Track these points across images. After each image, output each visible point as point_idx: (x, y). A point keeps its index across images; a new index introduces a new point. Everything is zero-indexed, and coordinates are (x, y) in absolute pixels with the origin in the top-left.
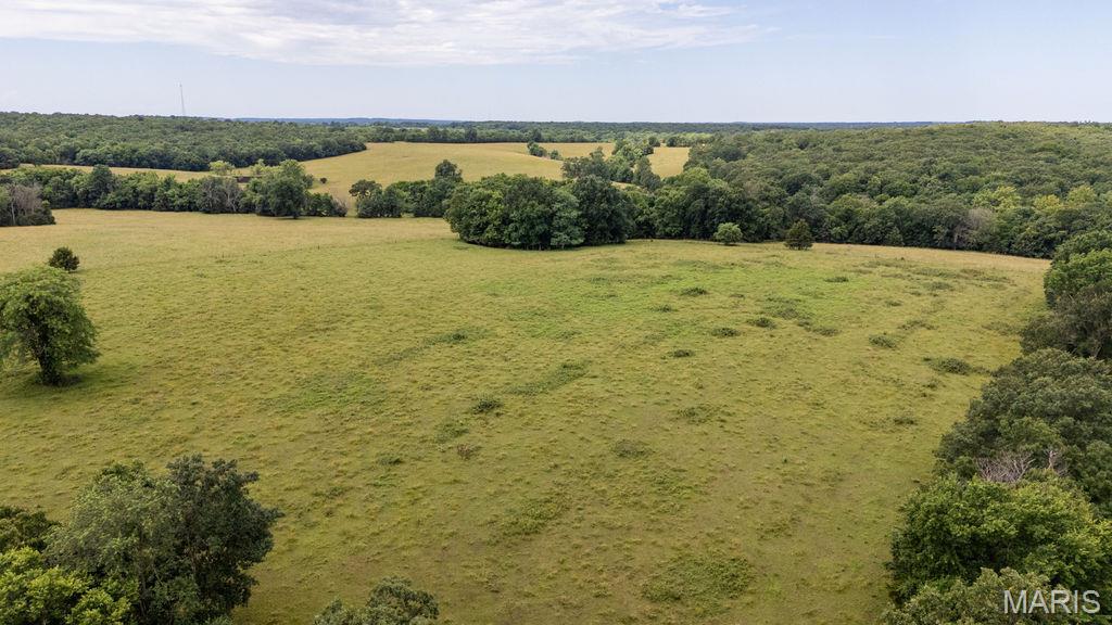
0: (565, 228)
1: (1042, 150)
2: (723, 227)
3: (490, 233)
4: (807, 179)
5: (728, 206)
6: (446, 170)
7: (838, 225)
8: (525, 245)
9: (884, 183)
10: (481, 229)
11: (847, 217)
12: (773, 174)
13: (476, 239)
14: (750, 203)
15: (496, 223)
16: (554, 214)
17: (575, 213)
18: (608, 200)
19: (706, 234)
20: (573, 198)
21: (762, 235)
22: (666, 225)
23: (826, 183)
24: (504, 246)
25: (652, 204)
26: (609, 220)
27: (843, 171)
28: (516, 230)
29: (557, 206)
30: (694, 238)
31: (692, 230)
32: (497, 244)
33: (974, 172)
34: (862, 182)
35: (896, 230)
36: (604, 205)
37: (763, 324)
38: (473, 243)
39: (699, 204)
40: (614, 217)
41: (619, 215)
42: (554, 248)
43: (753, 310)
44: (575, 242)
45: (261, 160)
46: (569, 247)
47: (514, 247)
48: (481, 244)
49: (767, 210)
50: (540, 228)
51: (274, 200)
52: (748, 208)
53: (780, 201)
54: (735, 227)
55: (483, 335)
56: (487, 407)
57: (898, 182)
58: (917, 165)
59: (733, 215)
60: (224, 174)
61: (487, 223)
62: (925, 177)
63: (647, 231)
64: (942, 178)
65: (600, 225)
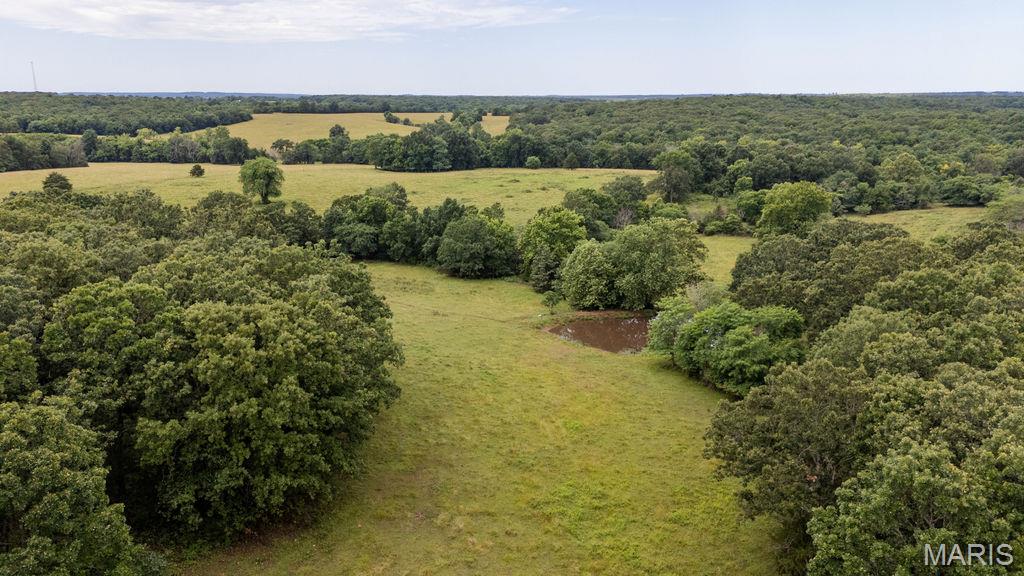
0: (441, 159)
1: (739, 114)
2: (530, 159)
3: (396, 163)
4: (587, 135)
5: (533, 147)
6: (337, 131)
7: (597, 158)
8: (418, 169)
9: (633, 136)
10: (390, 162)
11: (602, 154)
12: (566, 132)
13: (387, 167)
14: (545, 145)
15: (400, 157)
16: (434, 151)
17: (446, 151)
18: (464, 144)
19: (521, 165)
20: (445, 142)
21: (553, 164)
22: (497, 160)
24: (405, 171)
25: (488, 148)
26: (465, 155)
27: (610, 129)
28: (412, 161)
29: (434, 147)
31: (513, 162)
32: (400, 169)
33: (689, 128)
34: (621, 136)
35: (628, 160)
36: (462, 146)
37: (544, 189)
38: (386, 170)
39: (516, 146)
40: (468, 154)
42: (435, 171)
43: (540, 185)
44: (446, 167)
46: (443, 170)
47: (410, 171)
48: (391, 170)
49: (554, 149)
50: (426, 159)
52: (544, 148)
53: (563, 144)
54: (537, 159)
58: (655, 125)
59: (535, 152)
61: (394, 158)
62: (658, 132)
63: (486, 164)
65: (460, 158)
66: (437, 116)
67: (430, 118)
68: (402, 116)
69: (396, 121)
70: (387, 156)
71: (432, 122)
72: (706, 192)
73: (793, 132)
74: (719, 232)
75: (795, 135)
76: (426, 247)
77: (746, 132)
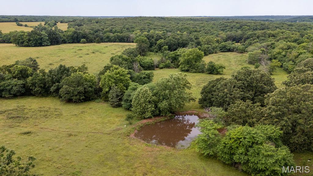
0: (45, 41)
1: (147, 23)
2: (82, 40)
3: (25, 43)
4: (99, 30)
5: (82, 35)
7: (106, 39)
8: (36, 45)
9: (116, 30)
10: (22, 43)
11: (108, 37)
12: (91, 29)
13: (21, 45)
15: (27, 41)
16: (42, 38)
17: (47, 38)
18: (55, 35)
19: (79, 42)
20: (46, 34)
21: (91, 41)
22: (69, 41)
23: (103, 31)
24: (30, 46)
25: (64, 36)
26: (56, 39)
27: (107, 28)
28: (33, 42)
29: (42, 36)
30: (76, 43)
31: (75, 41)
32: (28, 46)
33: (133, 28)
34: (111, 30)
35: (117, 40)
36: (54, 36)
37: (93, 53)
38: (21, 46)
39: (76, 35)
40: (57, 39)
41: (58, 38)
42: (43, 46)
44: (48, 44)
46: (47, 45)
47: (32, 46)
48: (23, 46)
49: (91, 36)
50: (39, 41)
52: (87, 36)
53: (93, 34)
54: (85, 40)
57: (118, 30)
58: (122, 27)
59: (84, 37)
61: (24, 41)
62: (124, 29)
63: (64, 42)
65: (54, 41)
66: (38, 23)
67: (36, 24)
68: (24, 23)
69: (21, 25)
70: (21, 41)
71: (37, 25)
72: (151, 51)
73: (165, 29)
74: (164, 67)
75: (166, 30)
76: (52, 89)
77: (151, 29)
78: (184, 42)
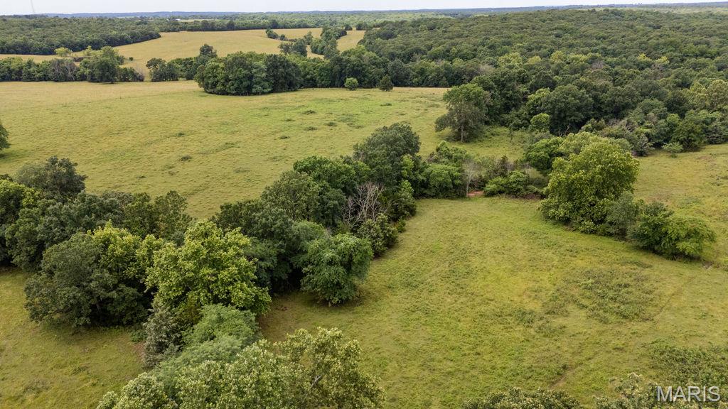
0: (260, 83)
2: (348, 80)
3: (219, 87)
5: (353, 69)
6: (206, 50)
7: (416, 77)
8: (238, 93)
9: (459, 51)
10: (214, 85)
11: (422, 72)
12: (401, 48)
13: (212, 90)
14: (364, 66)
15: (222, 81)
16: (252, 76)
17: (264, 75)
18: (284, 67)
19: (342, 85)
20: (263, 66)
22: (323, 80)
23: (429, 52)
24: (228, 94)
26: (285, 78)
28: (233, 85)
29: (254, 71)
30: (337, 87)
31: (336, 83)
32: (223, 93)
33: (509, 44)
34: (448, 51)
36: (282, 69)
37: (330, 124)
38: (211, 93)
39: (337, 68)
40: (288, 77)
41: (290, 75)
42: (254, 94)
44: (265, 91)
45: (89, 47)
46: (263, 93)
47: (233, 95)
48: (215, 93)
49: (374, 70)
50: (245, 84)
51: (97, 72)
52: (364, 69)
53: (384, 65)
54: (355, 80)
55: (193, 133)
56: (185, 159)
57: (465, 51)
60: (65, 56)
61: (217, 82)
62: (480, 48)
63: (312, 83)
64: (490, 48)
65: (280, 81)
69: (275, 37)
70: (212, 80)
71: (302, 37)
73: (603, 46)
75: (603, 48)
77: (559, 46)
78: (617, 99)
